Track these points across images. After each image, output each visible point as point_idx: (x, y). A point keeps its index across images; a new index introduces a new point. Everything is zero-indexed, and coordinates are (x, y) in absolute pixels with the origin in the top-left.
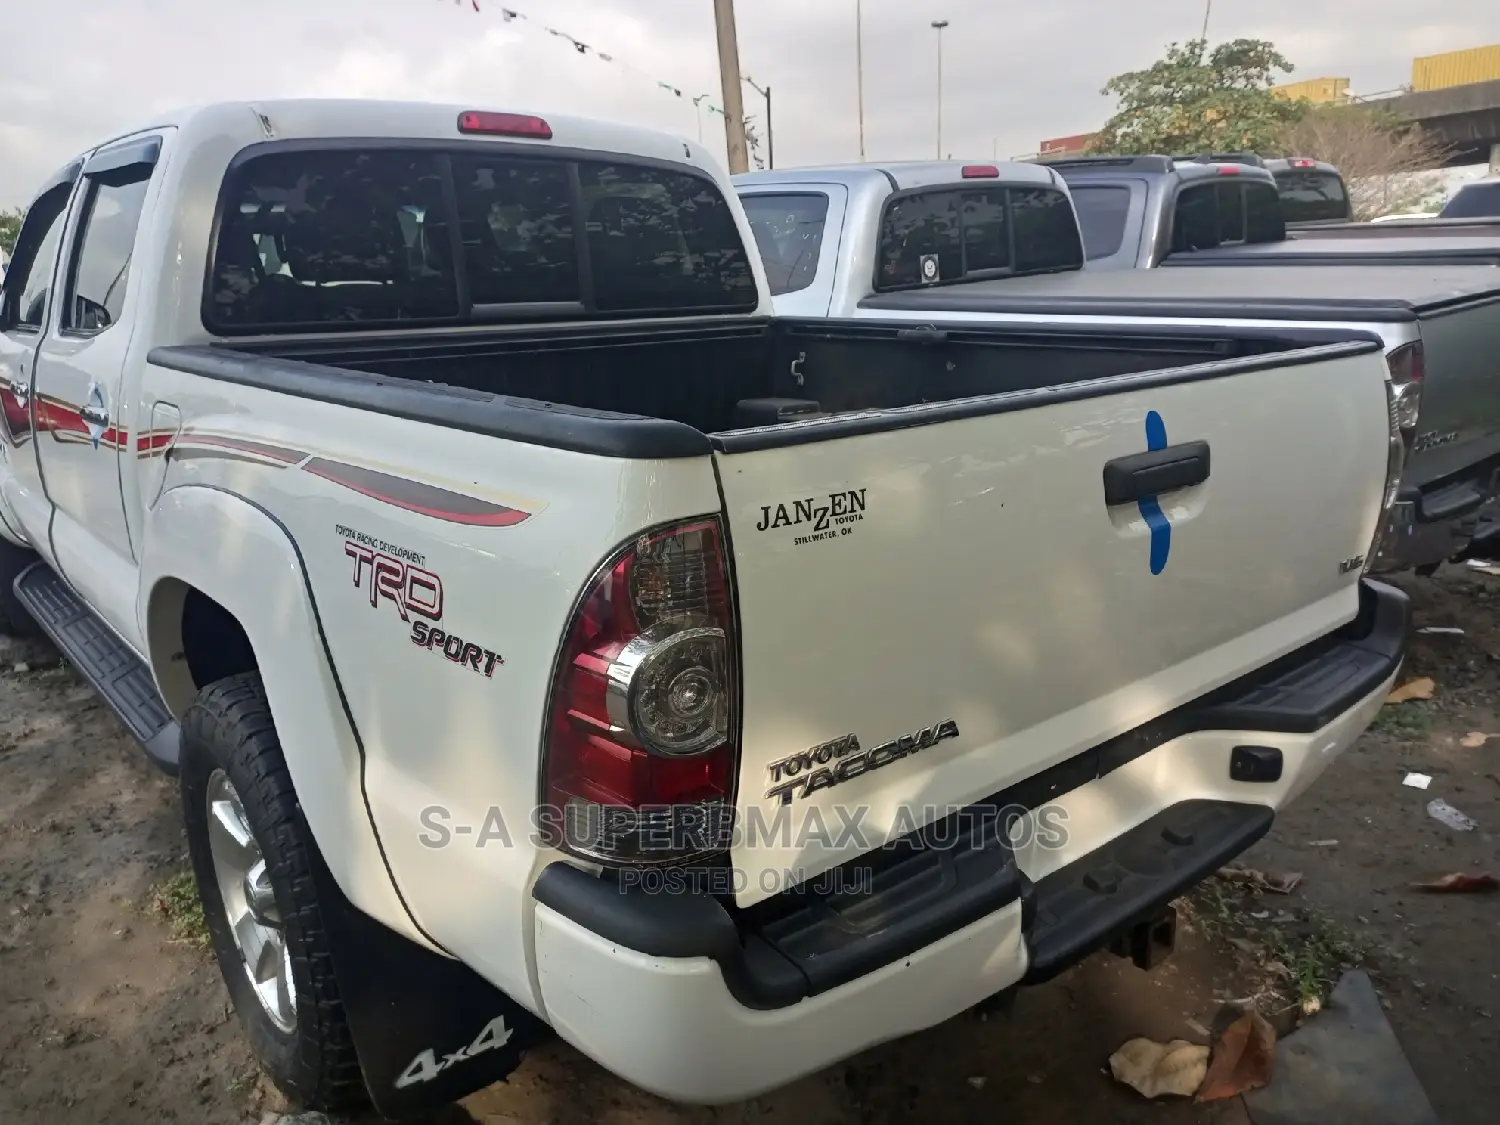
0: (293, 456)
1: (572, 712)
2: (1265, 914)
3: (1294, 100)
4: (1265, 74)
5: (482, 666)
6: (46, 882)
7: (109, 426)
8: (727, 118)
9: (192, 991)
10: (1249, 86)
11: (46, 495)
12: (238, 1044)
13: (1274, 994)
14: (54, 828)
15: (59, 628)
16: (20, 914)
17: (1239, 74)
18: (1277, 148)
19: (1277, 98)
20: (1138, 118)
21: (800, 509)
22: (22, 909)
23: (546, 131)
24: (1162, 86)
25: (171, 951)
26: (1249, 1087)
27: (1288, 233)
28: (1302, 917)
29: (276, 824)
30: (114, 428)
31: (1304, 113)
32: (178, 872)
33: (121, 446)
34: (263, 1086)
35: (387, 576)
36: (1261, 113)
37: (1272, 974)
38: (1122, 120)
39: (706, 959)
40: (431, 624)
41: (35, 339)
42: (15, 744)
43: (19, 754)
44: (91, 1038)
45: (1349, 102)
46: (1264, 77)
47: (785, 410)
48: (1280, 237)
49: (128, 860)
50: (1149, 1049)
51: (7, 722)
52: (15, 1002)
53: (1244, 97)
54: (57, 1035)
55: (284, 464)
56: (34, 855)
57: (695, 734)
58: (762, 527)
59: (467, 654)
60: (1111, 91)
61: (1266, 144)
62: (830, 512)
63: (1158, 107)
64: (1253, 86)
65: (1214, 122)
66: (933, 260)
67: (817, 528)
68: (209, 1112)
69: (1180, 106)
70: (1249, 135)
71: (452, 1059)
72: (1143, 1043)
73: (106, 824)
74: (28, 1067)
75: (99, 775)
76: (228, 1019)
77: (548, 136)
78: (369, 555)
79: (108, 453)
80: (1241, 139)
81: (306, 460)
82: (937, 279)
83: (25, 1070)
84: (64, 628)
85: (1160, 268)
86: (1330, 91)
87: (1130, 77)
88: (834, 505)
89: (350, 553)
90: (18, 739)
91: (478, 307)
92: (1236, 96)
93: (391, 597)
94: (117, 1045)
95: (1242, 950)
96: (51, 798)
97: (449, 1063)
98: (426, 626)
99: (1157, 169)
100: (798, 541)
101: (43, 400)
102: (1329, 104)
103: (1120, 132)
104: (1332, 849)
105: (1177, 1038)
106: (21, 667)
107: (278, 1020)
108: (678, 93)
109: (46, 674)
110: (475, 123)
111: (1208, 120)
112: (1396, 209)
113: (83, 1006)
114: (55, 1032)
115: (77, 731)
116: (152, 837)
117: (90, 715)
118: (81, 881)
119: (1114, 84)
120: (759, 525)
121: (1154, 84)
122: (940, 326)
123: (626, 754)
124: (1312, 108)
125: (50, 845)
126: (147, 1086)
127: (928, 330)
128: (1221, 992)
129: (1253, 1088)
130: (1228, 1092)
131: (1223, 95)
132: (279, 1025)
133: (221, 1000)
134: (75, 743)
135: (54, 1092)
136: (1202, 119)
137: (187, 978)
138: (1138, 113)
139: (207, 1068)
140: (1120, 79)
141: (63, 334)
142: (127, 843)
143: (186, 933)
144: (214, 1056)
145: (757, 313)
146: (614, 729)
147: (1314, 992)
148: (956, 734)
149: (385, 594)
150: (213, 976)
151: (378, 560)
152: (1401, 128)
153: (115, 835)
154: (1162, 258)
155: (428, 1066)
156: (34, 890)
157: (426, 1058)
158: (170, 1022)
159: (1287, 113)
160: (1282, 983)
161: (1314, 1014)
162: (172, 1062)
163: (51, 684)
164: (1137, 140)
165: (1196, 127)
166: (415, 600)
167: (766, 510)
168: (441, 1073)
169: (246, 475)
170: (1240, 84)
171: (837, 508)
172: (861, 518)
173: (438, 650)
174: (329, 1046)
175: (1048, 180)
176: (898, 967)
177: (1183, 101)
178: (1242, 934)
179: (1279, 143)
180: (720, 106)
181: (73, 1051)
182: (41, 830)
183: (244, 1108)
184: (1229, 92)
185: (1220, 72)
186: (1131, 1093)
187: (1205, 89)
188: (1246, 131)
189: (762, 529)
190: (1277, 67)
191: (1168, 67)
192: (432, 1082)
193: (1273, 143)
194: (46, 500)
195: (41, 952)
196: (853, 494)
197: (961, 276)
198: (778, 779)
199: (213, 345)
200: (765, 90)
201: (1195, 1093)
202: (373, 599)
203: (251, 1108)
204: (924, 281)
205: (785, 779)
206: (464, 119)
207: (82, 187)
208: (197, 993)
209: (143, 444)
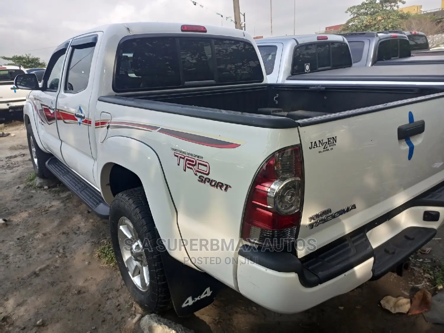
0: (155, 128)
1: (253, 202)
2: (421, 260)
3: (405, 13)
4: (396, 5)
5: (223, 188)
6: (64, 248)
7: (85, 119)
8: (236, 23)
9: (110, 279)
10: (391, 9)
11: (60, 138)
12: (125, 295)
13: (427, 283)
14: (64, 233)
15: (61, 176)
16: (59, 257)
17: (388, 5)
18: (400, 28)
19: (400, 12)
20: (356, 19)
21: (320, 143)
22: (59, 256)
23: (205, 30)
24: (364, 10)
25: (102, 268)
26: (424, 311)
27: (412, 54)
28: (433, 261)
29: (146, 233)
30: (87, 119)
31: (409, 17)
32: (100, 245)
33: (89, 125)
34: (135, 306)
35: (189, 162)
36: (395, 17)
37: (426, 278)
38: (352, 20)
39: (294, 273)
40: (205, 176)
41: (56, 94)
42: (48, 209)
43: (50, 212)
44: (84, 292)
45: (422, 13)
46: (396, 6)
47: (273, 111)
48: (409, 55)
49: (86, 242)
50: (392, 300)
51: (45, 203)
52: (62, 282)
53: (390, 12)
54: (75, 291)
55: (151, 130)
56: (59, 241)
57: (289, 208)
58: (311, 148)
59: (219, 185)
60: (348, 12)
61: (396, 27)
62: (327, 143)
63: (363, 16)
64: (393, 8)
65: (380, 20)
66: (308, 65)
67: (324, 148)
68: (121, 314)
69: (370, 16)
70: (391, 24)
71: (196, 299)
72: (389, 297)
73: (78, 232)
74: (68, 300)
75: (73, 218)
76: (122, 287)
77: (206, 31)
78: (183, 156)
79: (84, 127)
80: (389, 25)
81: (159, 129)
82: (309, 71)
83: (68, 301)
84: (63, 176)
85: (373, 66)
86: (416, 10)
87: (354, 7)
88: (328, 141)
89: (175, 156)
90: (49, 208)
91: (186, 83)
92: (387, 12)
93: (191, 168)
94: (92, 294)
95: (416, 271)
96: (61, 224)
97: (196, 301)
98: (203, 177)
99: (372, 36)
100: (320, 152)
101: (60, 111)
102: (417, 14)
103: (350, 24)
104: (439, 241)
105: (400, 296)
106: (46, 187)
107: (141, 288)
108: (222, 16)
109: (53, 189)
110: (186, 29)
111: (378, 20)
112: (438, 46)
113: (80, 283)
114: (74, 290)
115: (65, 205)
116: (91, 236)
117: (68, 201)
118: (73, 248)
119: (349, 10)
120: (310, 148)
121: (362, 9)
122: (323, 86)
123: (271, 214)
124: (411, 15)
125: (63, 238)
126: (102, 306)
127: (319, 87)
128: (411, 283)
129: (425, 311)
130: (418, 312)
131: (383, 12)
132: (140, 289)
133: (119, 281)
134: (65, 209)
135: (77, 307)
136: (377, 20)
137: (108, 276)
138: (357, 18)
139: (118, 301)
140: (351, 8)
141: (65, 92)
142: (85, 238)
143: (106, 263)
144: (119, 298)
145: (264, 82)
146: (269, 207)
147: (441, 283)
148: (355, 208)
149: (188, 168)
150: (116, 275)
151: (186, 158)
152: (439, 21)
153: (81, 235)
154: (374, 63)
155: (190, 301)
156: (61, 251)
157: (190, 299)
158: (105, 288)
159: (403, 17)
160: (429, 280)
161: (441, 289)
162: (108, 299)
163: (55, 192)
164: (356, 26)
165: (374, 22)
166: (199, 169)
167: (312, 143)
168: (194, 303)
169: (137, 133)
170: (388, 8)
171: (329, 142)
172: (335, 145)
173: (207, 184)
174: (160, 295)
175: (342, 40)
176: (342, 276)
177: (371, 14)
178: (415, 266)
179: (401, 26)
180: (234, 20)
181: (80, 296)
182: (60, 234)
183: (131, 312)
184: (385, 11)
185: (382, 5)
186: (388, 312)
187: (377, 10)
188: (390, 23)
189: (311, 149)
190: (400, 2)
191: (366, 4)
192: (191, 306)
193: (399, 26)
194: (60, 140)
195: (66, 268)
196: (333, 138)
197: (316, 70)
198: (311, 221)
199: (116, 95)
200: (243, 14)
201: (408, 312)
202: (184, 169)
203: (133, 313)
204: (306, 71)
205: (313, 221)
206: (183, 27)
207: (69, 50)
208: (112, 280)
209: (97, 124)
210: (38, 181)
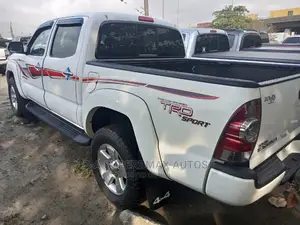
0: (142, 84)
4: (244, 13)
5: (204, 125)
7: (73, 76)
17: (239, 13)
19: (246, 18)
30: (75, 76)
33: (77, 80)
34: (110, 205)
35: (174, 108)
38: (216, 20)
39: (253, 179)
40: (188, 117)
44: (70, 196)
49: (62, 162)
50: (275, 199)
56: (42, 161)
59: (198, 123)
63: (223, 18)
64: (241, 15)
66: (205, 48)
67: (270, 101)
69: (227, 18)
78: (169, 104)
81: (147, 85)
82: (205, 52)
85: (240, 51)
87: (217, 12)
89: (162, 103)
93: (176, 112)
101: (47, 70)
106: (22, 123)
107: (116, 192)
109: (28, 125)
114: (63, 195)
115: (39, 136)
116: (66, 157)
117: (41, 133)
118: (54, 166)
119: (214, 13)
121: (222, 14)
125: (45, 159)
126: (86, 205)
134: (40, 139)
138: (219, 19)
141: (51, 57)
142: (61, 159)
143: (81, 176)
144: (97, 200)
145: (185, 58)
146: (240, 138)
149: (174, 111)
151: (172, 105)
153: (57, 157)
155: (158, 200)
156: (46, 168)
158: (85, 193)
159: (247, 21)
162: (89, 201)
166: (183, 112)
173: (190, 122)
175: (224, 33)
181: (68, 199)
182: (42, 156)
183: (108, 209)
185: (235, 12)
190: (246, 11)
191: (225, 10)
194: (43, 90)
195: (52, 180)
201: (286, 207)
202: (170, 112)
204: (203, 52)
206: (139, 18)
209: (84, 80)
210: (16, 119)
